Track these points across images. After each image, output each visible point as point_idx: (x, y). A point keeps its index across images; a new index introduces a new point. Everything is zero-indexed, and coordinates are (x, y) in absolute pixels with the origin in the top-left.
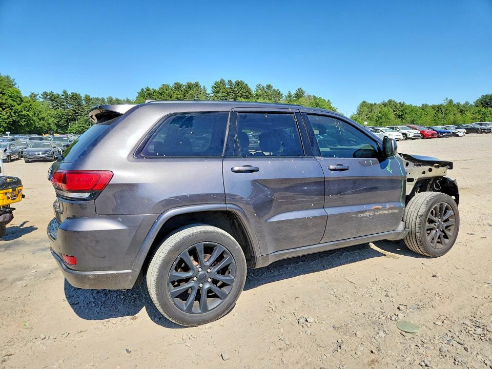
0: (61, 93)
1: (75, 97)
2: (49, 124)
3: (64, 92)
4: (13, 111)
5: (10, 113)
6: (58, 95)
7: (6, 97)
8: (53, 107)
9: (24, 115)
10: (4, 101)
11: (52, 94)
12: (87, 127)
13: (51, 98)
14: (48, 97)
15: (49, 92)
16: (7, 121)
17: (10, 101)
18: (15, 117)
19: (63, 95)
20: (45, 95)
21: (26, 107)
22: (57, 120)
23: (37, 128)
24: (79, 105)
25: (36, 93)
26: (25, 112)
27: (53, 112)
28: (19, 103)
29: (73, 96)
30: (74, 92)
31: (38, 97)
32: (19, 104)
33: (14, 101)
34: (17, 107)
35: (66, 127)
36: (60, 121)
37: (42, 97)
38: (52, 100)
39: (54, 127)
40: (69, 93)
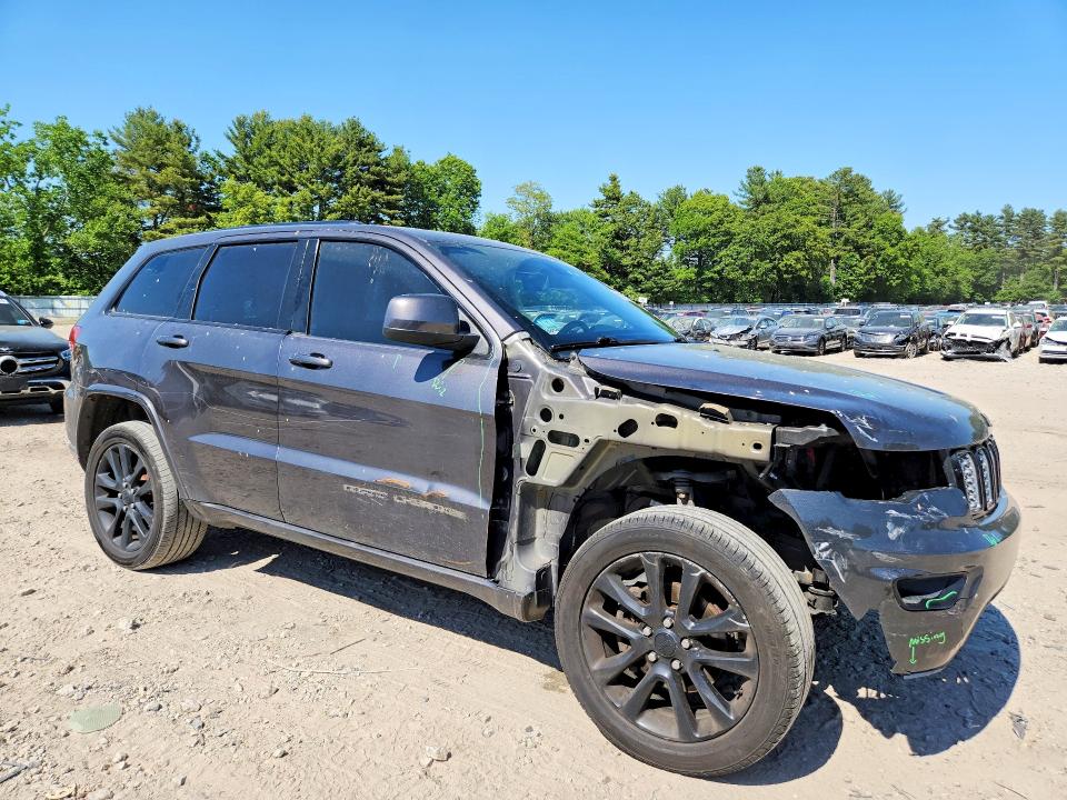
0: (997, 212)
1: (1032, 220)
2: (957, 282)
3: (1005, 211)
4: (880, 259)
5: (874, 264)
6: (991, 218)
7: (872, 232)
8: (975, 245)
9: (900, 267)
10: (867, 241)
11: (977, 218)
12: (1045, 287)
13: (974, 226)
14: (969, 224)
15: (971, 213)
16: (865, 279)
17: (878, 240)
18: (881, 270)
19: (1002, 218)
20: (963, 221)
21: (906, 249)
22: (976, 274)
23: (928, 290)
24: (1037, 236)
25: (943, 219)
26: (902, 261)
27: (971, 256)
28: (894, 241)
29: (1025, 216)
30: (1030, 207)
31: (945, 227)
32: (892, 246)
33: (885, 239)
34: (890, 251)
35: (995, 289)
36: (984, 274)
37: (955, 225)
38: (975, 231)
39: (966, 289)
40: (1018, 210)
